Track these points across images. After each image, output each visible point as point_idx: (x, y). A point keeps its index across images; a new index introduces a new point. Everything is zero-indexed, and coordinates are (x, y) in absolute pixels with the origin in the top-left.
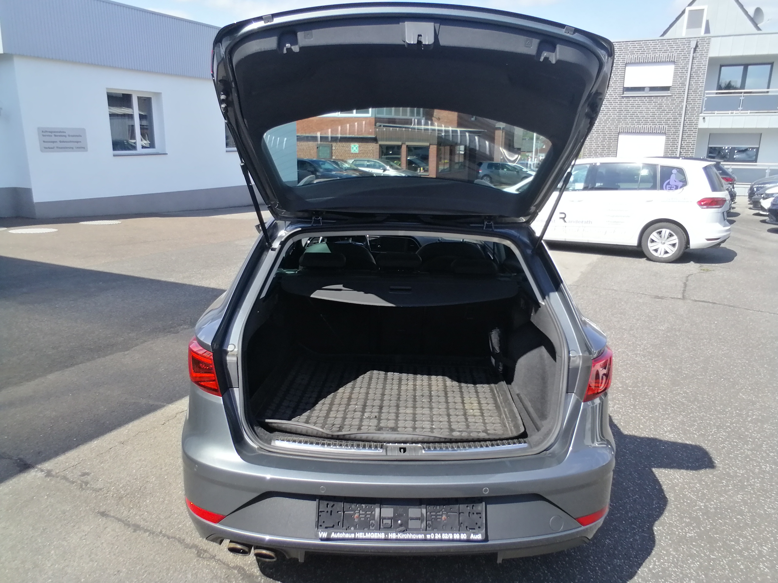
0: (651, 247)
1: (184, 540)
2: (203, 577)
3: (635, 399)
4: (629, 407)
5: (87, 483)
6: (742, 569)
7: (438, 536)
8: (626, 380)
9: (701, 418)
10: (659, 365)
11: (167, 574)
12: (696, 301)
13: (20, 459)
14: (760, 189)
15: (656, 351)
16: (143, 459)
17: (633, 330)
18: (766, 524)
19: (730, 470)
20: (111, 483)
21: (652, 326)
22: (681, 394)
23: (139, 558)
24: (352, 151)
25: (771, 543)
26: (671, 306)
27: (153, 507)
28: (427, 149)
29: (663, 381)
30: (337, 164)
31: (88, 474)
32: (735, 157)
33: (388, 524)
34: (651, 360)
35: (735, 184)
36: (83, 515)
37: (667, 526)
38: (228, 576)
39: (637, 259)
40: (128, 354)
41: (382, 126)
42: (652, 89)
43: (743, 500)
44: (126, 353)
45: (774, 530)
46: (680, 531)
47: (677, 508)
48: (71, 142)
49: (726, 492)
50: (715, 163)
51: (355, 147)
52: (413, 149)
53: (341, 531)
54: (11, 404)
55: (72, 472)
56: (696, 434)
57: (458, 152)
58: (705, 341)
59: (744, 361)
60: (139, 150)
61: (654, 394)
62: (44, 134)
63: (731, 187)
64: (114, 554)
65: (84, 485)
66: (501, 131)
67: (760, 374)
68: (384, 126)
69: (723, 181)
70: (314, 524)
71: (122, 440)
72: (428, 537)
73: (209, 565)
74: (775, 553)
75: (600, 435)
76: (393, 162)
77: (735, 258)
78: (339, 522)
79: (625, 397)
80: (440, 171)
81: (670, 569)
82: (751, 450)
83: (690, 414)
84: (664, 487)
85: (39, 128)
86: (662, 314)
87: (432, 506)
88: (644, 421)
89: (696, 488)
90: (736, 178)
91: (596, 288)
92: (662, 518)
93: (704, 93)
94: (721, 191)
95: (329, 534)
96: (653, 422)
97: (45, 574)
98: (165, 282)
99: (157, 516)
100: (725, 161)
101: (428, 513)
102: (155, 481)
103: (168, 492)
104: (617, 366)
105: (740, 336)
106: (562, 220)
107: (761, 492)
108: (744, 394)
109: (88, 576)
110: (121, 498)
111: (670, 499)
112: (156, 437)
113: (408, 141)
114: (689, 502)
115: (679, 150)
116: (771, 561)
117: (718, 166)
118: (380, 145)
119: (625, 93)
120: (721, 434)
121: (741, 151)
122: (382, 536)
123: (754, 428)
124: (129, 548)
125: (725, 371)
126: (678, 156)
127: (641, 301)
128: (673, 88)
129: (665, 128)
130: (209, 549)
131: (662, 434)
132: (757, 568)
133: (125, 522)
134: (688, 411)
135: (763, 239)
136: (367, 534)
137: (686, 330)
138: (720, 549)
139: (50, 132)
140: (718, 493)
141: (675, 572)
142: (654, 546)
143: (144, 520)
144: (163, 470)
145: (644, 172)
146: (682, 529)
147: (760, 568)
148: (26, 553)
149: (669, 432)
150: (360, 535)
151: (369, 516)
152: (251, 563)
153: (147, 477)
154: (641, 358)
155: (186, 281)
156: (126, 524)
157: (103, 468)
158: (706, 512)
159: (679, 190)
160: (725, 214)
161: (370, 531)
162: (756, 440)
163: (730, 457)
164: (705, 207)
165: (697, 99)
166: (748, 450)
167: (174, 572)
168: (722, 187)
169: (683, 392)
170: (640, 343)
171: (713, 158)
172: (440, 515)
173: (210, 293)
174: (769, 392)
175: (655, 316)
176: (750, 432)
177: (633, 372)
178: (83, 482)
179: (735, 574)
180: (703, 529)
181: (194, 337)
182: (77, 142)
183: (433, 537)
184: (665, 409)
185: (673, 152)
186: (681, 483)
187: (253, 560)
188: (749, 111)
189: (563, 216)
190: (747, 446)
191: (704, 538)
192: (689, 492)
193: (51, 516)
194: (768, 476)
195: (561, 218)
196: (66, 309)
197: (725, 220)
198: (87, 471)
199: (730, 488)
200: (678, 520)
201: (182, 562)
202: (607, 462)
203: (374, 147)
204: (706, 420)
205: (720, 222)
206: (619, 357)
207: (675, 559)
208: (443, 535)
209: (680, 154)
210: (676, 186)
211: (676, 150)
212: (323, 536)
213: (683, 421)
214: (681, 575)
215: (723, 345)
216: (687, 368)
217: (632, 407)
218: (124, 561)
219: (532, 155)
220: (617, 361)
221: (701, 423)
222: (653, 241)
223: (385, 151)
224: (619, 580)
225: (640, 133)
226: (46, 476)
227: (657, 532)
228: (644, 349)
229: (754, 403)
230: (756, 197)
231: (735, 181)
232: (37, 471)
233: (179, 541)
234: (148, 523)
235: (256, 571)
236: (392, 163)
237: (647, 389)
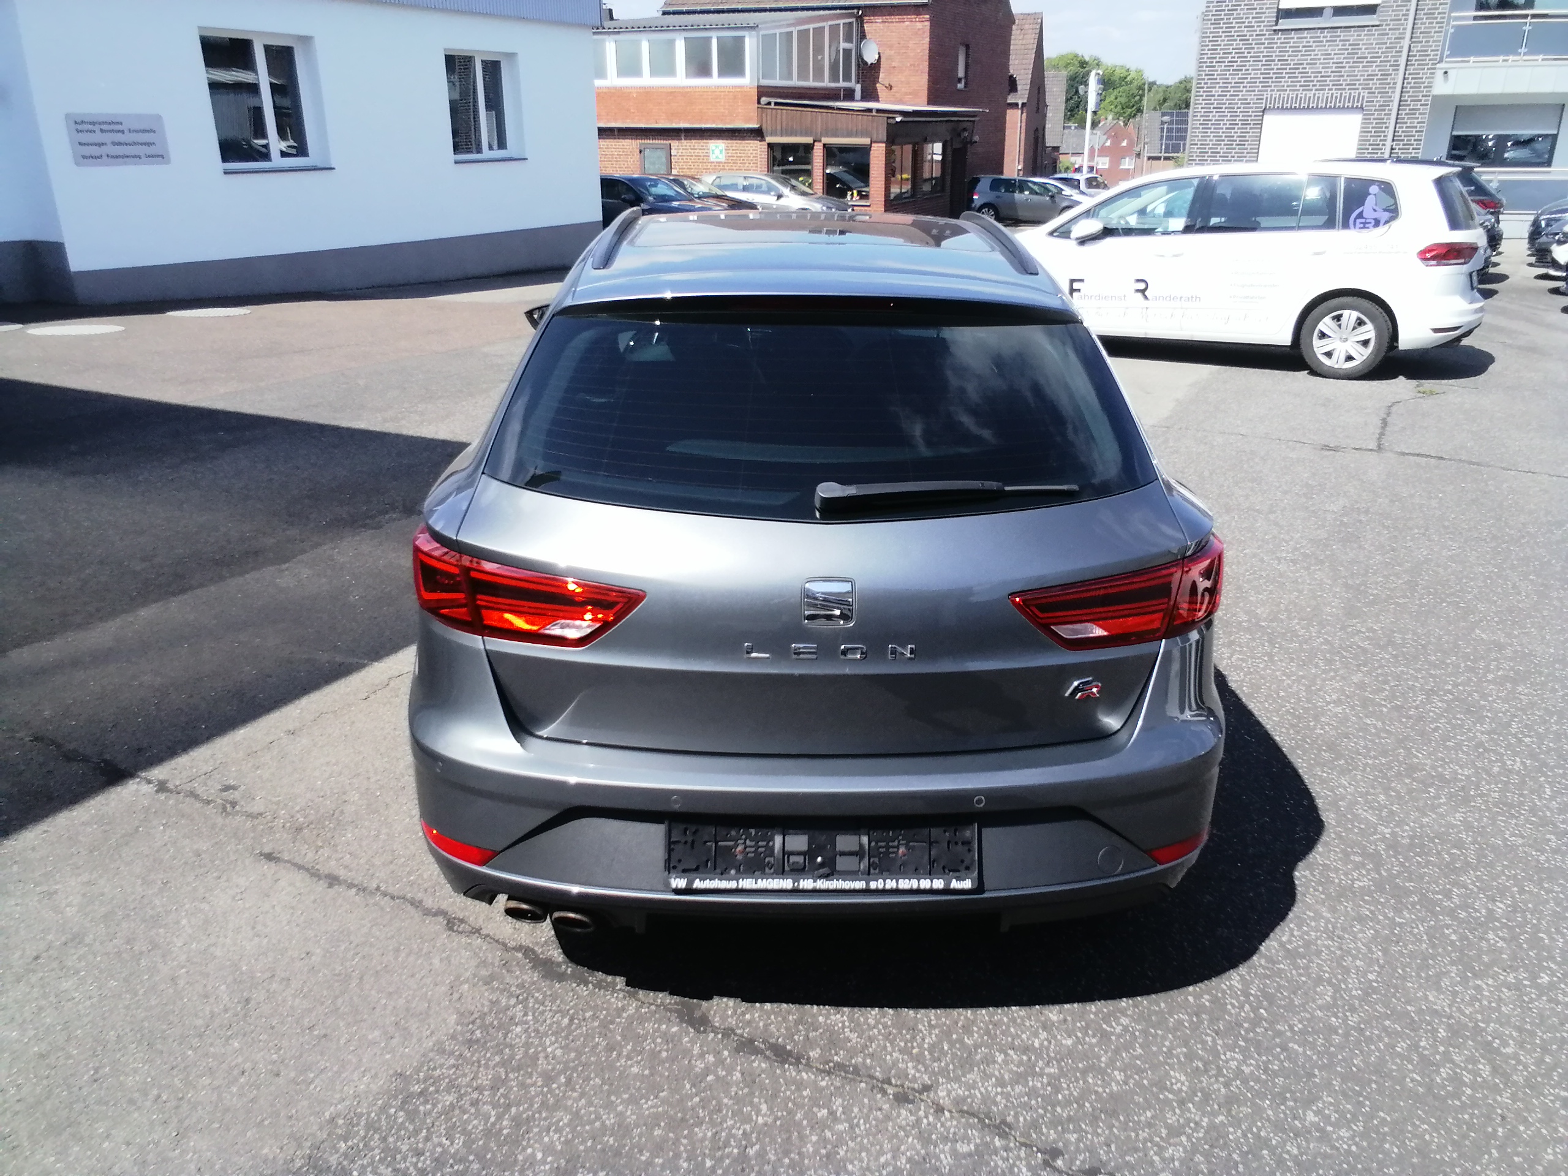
0: (1319, 347)
1: (421, 902)
2: (460, 963)
3: (1271, 642)
4: (1259, 658)
5: (234, 804)
6: (1453, 942)
7: (891, 884)
8: (1257, 608)
9: (1398, 678)
10: (1321, 580)
11: (396, 958)
12: (1404, 454)
13: (105, 761)
14: (1553, 223)
15: (1318, 552)
16: (334, 761)
17: (1275, 512)
18: (1505, 863)
19: (1445, 769)
20: (278, 803)
21: (1313, 505)
22: (1362, 632)
23: (343, 931)
24: (713, 158)
25: (1513, 897)
26: (1352, 465)
27: (361, 846)
28: (865, 151)
29: (1328, 609)
30: (682, 185)
31: (234, 788)
32: (1506, 155)
33: (797, 863)
34: (1307, 569)
35: (1503, 214)
36: (233, 858)
37: (1318, 869)
38: (507, 962)
39: (1290, 373)
40: (287, 569)
41: (773, 104)
42: (1340, 11)
43: (1465, 822)
44: (284, 566)
45: (1520, 874)
46: (1342, 877)
47: (1340, 837)
48: (135, 144)
49: (1433, 808)
50: (1460, 169)
51: (717, 149)
52: (836, 151)
53: (712, 876)
54: (76, 663)
55: (205, 784)
56: (1385, 706)
57: (929, 157)
58: (1416, 531)
59: (1491, 568)
60: (277, 160)
61: (1310, 632)
62: (80, 127)
63: (1493, 220)
64: (297, 925)
65: (229, 807)
66: (1020, 111)
67: (1519, 594)
68: (776, 104)
69: (1474, 207)
70: (662, 864)
71: (291, 728)
72: (873, 885)
73: (470, 944)
74: (1519, 915)
75: (1196, 699)
76: (797, 180)
77: (1491, 368)
78: (707, 861)
79: (1254, 639)
80: (892, 198)
81: (1319, 942)
82: (1489, 733)
83: (1377, 669)
84: (1320, 802)
85: (68, 116)
86: (1333, 480)
87: (880, 832)
88: (1288, 684)
89: (1378, 802)
90: (1504, 201)
91: (1204, 431)
92: (1311, 857)
93: (1449, 17)
94: (1468, 227)
95: (690, 882)
96: (1304, 685)
97: (173, 960)
98: (348, 429)
99: (369, 860)
100: (1483, 165)
101: (873, 844)
102: (360, 799)
103: (385, 820)
104: (1241, 582)
105: (1486, 522)
106: (1139, 295)
107: (1500, 808)
108: (1483, 631)
109: (253, 961)
110: (299, 830)
111: (1328, 822)
112: (353, 722)
113: (827, 136)
114: (1363, 826)
115: (1389, 143)
116: (1510, 928)
117: (1466, 177)
118: (769, 144)
119: (1280, 21)
120: (1434, 705)
121: (1520, 143)
122: (787, 884)
123: (1498, 693)
124: (323, 914)
125: (1452, 588)
126: (1386, 156)
127: (1293, 455)
128: (1383, 7)
129: (1363, 97)
130: (469, 917)
131: (1321, 707)
132: (1482, 939)
133: (312, 871)
134: (1373, 664)
135: (1550, 326)
136: (760, 880)
137: (1380, 511)
138: (1413, 907)
139: (90, 123)
140: (1418, 809)
141: (1328, 947)
142: (1292, 905)
143: (346, 867)
144: (372, 780)
145: (1313, 194)
146: (1346, 874)
147: (1488, 941)
148: (133, 925)
149: (1334, 702)
150: (747, 883)
151: (763, 849)
152: (546, 942)
153: (344, 793)
154: (1289, 566)
155: (391, 428)
156: (313, 875)
157: (260, 777)
158: (1393, 845)
159: (1381, 229)
160: (1475, 278)
161: (764, 876)
162: (1500, 715)
163: (1446, 747)
164: (1434, 262)
165: (1433, 30)
166: (1482, 733)
167: (408, 955)
168: (1472, 219)
169: (1367, 629)
170: (1287, 538)
171: (1460, 158)
172: (893, 847)
173: (439, 450)
174: (1532, 627)
175: (1320, 485)
176: (1489, 701)
177: (1271, 592)
178: (226, 801)
179: (1440, 950)
180: (1385, 874)
181: (422, 525)
182: (149, 144)
183: (881, 887)
184: (1330, 662)
185: (1377, 147)
186: (1350, 794)
187: (550, 935)
188: (1541, 57)
189: (1142, 286)
190: (1481, 726)
191: (1385, 888)
192: (1365, 811)
193: (174, 859)
194: (1515, 778)
195: (1138, 291)
196: (159, 484)
197: (1472, 288)
198: (232, 782)
199: (1441, 801)
200: (1340, 859)
201: (421, 938)
202: (1208, 750)
203: (756, 150)
204: (1408, 679)
205: (1463, 295)
206: (1246, 564)
207: (1330, 926)
208: (901, 881)
209: (1391, 153)
210: (1375, 220)
211: (1384, 145)
212: (679, 887)
213: (1363, 682)
214: (1338, 952)
215: (1452, 539)
216: (1377, 583)
217: (1266, 659)
218: (316, 936)
219: (1083, 161)
220: (1241, 572)
221: (1397, 686)
222: (1323, 335)
223: (779, 156)
224: (1224, 962)
225: (1308, 109)
226: (157, 792)
227: (1299, 879)
228: (1296, 549)
229: (1501, 647)
230: (1543, 239)
231: (1502, 206)
232: (139, 783)
233: (412, 904)
234: (354, 873)
235: (556, 954)
236: (794, 182)
237: (1298, 624)
